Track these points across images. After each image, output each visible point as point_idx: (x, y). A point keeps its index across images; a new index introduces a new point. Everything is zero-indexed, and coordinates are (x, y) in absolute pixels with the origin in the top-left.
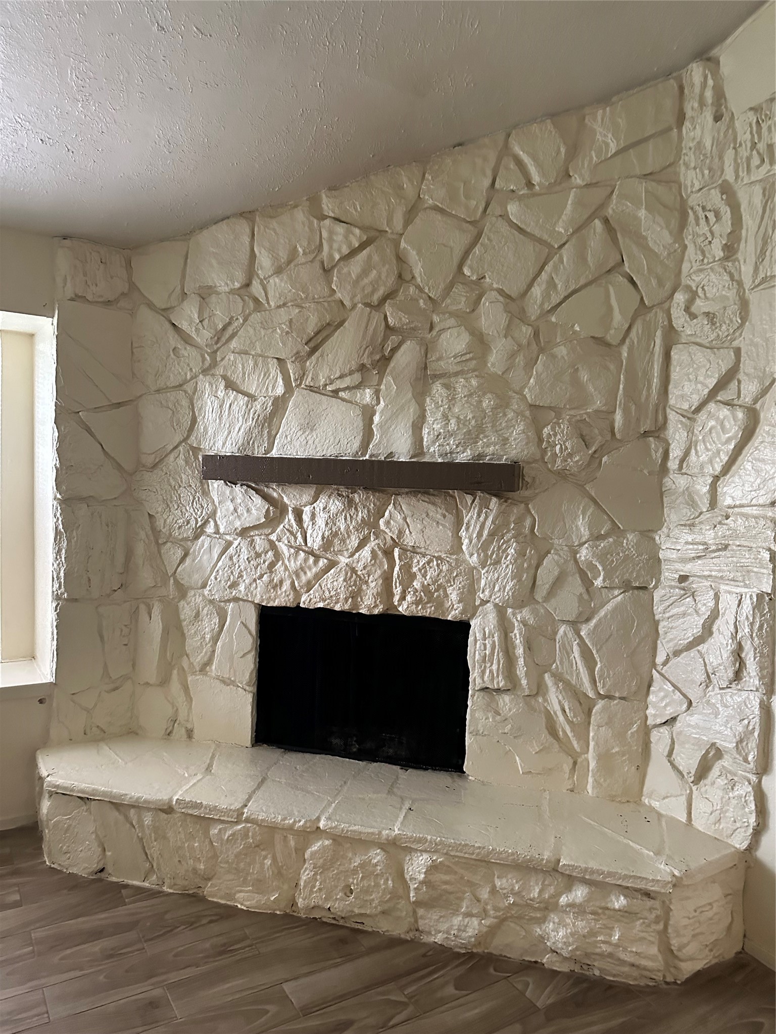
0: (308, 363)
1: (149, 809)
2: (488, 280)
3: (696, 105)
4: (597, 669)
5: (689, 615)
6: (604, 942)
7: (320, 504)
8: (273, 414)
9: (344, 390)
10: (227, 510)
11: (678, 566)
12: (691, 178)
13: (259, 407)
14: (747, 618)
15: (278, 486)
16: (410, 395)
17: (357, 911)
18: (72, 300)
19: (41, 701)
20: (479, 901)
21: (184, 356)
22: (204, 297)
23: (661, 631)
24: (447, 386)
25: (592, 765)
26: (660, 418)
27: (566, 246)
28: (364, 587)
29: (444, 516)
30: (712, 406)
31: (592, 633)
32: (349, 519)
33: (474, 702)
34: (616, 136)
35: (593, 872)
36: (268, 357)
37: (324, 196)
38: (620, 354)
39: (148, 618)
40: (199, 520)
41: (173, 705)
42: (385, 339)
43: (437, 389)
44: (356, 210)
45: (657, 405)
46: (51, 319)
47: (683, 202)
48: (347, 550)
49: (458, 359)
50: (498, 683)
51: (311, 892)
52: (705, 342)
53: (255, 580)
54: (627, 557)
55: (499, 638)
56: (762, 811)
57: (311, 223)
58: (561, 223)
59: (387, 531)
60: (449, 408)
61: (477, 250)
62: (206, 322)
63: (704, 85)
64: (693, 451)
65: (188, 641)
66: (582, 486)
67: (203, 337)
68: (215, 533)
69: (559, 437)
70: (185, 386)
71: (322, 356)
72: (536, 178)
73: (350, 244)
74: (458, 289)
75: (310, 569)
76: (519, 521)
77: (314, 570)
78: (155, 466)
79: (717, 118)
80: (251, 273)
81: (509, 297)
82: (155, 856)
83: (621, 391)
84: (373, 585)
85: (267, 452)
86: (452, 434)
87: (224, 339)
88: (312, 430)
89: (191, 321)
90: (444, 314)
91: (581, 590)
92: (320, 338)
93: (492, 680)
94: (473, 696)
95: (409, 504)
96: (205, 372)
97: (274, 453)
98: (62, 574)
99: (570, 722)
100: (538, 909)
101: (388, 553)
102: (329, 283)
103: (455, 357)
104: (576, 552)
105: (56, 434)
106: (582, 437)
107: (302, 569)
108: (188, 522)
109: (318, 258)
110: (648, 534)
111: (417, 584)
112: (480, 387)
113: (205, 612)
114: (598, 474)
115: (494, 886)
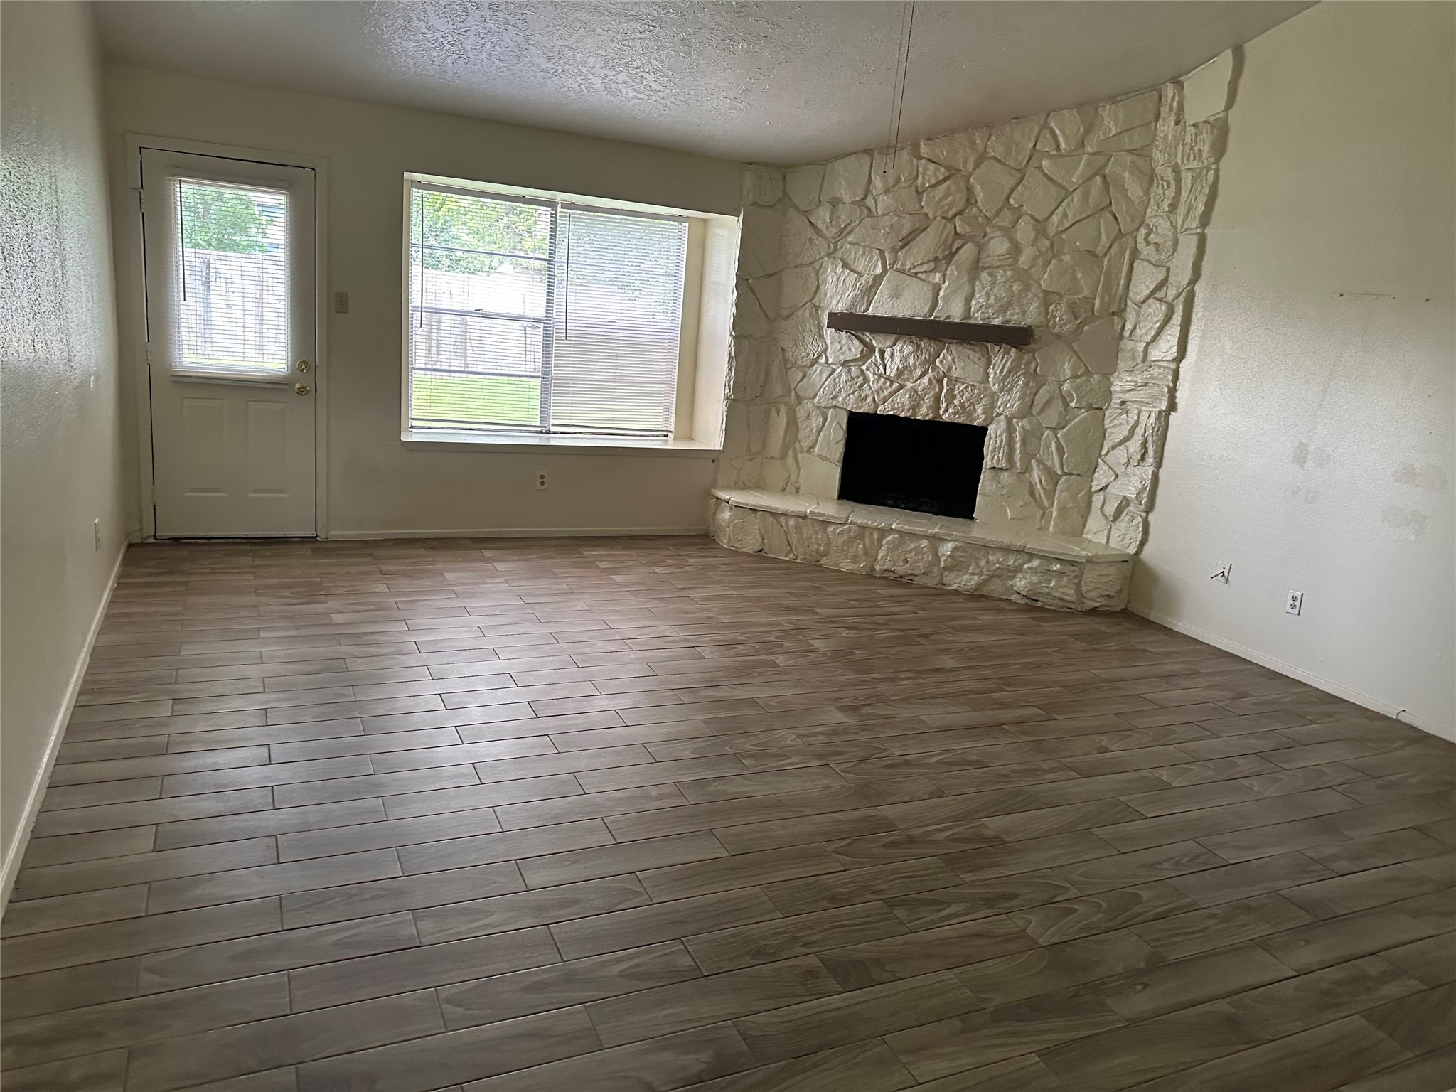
0: (899, 254)
1: (792, 516)
2: (1024, 208)
3: (1167, 110)
4: (1065, 457)
5: (1124, 424)
6: (1046, 587)
7: (897, 347)
8: (872, 286)
9: (922, 273)
10: (836, 348)
11: (1121, 395)
12: (1159, 157)
13: (863, 281)
14: (1152, 424)
15: (870, 334)
16: (966, 279)
17: (910, 572)
18: (751, 205)
19: (713, 461)
20: (979, 567)
21: (816, 244)
22: (834, 204)
23: (1107, 435)
24: (990, 275)
25: (1055, 514)
26: (1123, 304)
27: (1077, 191)
28: (921, 402)
29: (979, 359)
30: (1151, 301)
31: (1064, 436)
32: (916, 358)
33: (984, 476)
34: (1116, 125)
35: (1044, 551)
36: (872, 248)
37: (922, 143)
38: (1103, 262)
39: (777, 415)
40: (816, 354)
41: (788, 473)
42: (953, 241)
43: (985, 276)
44: (943, 154)
45: (1121, 296)
46: (737, 218)
47: (1153, 170)
48: (913, 378)
49: (1000, 258)
50: (1002, 465)
51: (885, 562)
52: (1153, 261)
53: (849, 395)
54: (1092, 390)
55: (1006, 436)
56: (1146, 532)
57: (912, 162)
58: (1075, 176)
59: (941, 367)
60: (991, 289)
61: (1020, 188)
62: (834, 222)
63: (1173, 99)
64: (1138, 326)
65: (801, 432)
66: (1070, 344)
67: (831, 232)
68: (825, 363)
69: (1059, 312)
70: (814, 264)
71: (910, 249)
72: (1063, 146)
73: (936, 177)
74: (1006, 212)
75: (887, 389)
76: (1028, 364)
77: (889, 390)
78: (788, 317)
79: (1177, 123)
80: (867, 191)
81: (1036, 220)
82: (794, 543)
83: (1100, 286)
84: (927, 401)
85: (865, 311)
86: (990, 306)
87: (844, 234)
88: (897, 298)
89: (824, 220)
90: (993, 227)
91: (1061, 408)
92: (910, 238)
93: (998, 462)
94: (985, 472)
95: (957, 350)
96: (829, 255)
97: (870, 312)
98: (732, 383)
99: (1044, 489)
100: (1012, 571)
101: (940, 382)
102: (920, 201)
103: (998, 256)
104: (1062, 385)
105: (735, 294)
106: (1074, 313)
107: (881, 388)
108: (808, 355)
109: (914, 184)
110: (1107, 376)
111: (956, 402)
112: (1012, 277)
113: (814, 414)
114: (1081, 336)
115: (988, 559)
